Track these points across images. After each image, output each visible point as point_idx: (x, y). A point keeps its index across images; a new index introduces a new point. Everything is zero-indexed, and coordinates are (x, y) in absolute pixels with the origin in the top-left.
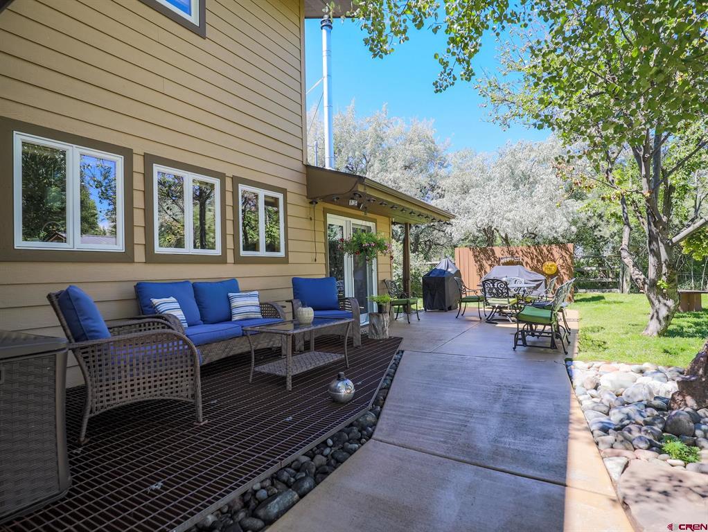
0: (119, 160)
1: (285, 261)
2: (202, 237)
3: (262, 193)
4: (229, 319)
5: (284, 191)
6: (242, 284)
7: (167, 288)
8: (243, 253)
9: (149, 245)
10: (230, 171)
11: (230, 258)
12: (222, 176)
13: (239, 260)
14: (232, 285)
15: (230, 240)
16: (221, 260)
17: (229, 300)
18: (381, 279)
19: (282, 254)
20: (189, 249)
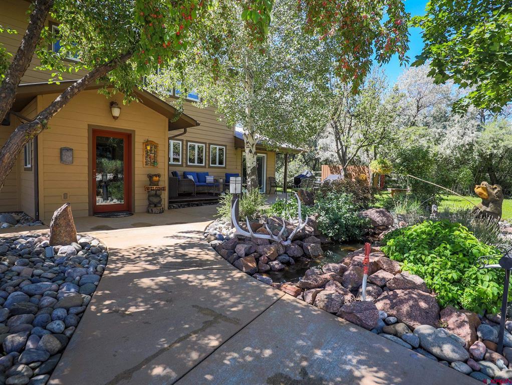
0: (181, 142)
1: (225, 168)
2: (200, 161)
3: (218, 147)
4: (205, 182)
5: (225, 146)
6: (209, 174)
7: (191, 173)
8: (211, 165)
9: (187, 163)
10: (208, 142)
11: (207, 166)
12: (205, 143)
13: (210, 167)
14: (207, 174)
15: (207, 161)
16: (205, 167)
17: (205, 178)
18: (268, 176)
19: (224, 166)
20: (196, 164)
